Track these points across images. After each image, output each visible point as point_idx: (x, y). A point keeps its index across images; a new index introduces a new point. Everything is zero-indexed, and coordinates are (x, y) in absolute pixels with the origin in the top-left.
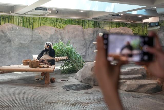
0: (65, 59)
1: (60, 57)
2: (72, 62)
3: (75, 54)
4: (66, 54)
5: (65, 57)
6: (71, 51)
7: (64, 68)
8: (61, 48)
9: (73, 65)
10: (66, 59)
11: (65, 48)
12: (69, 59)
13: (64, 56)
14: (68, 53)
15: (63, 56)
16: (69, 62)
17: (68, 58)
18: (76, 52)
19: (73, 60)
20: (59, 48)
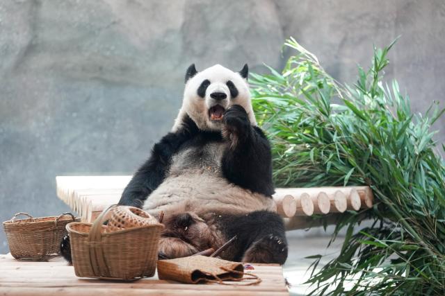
0: (350, 206)
1: (312, 192)
2: (407, 237)
3: (434, 165)
4: (352, 161)
5: (346, 190)
6: (397, 141)
7: (348, 286)
8: (313, 110)
9: (418, 259)
10: (357, 205)
11: (341, 117)
12: (383, 206)
13: (340, 184)
14: (375, 160)
15: (333, 180)
16: (385, 233)
17: (375, 199)
18: (437, 151)
19: (420, 219)
20: (291, 117)
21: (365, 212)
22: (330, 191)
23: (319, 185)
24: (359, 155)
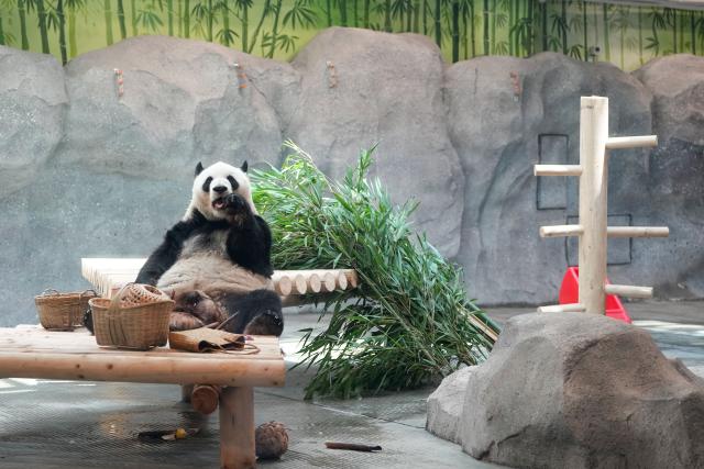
0: (338, 286)
1: (306, 274)
2: (386, 313)
3: (409, 251)
4: (340, 247)
5: (334, 272)
6: (379, 230)
7: (335, 355)
8: (307, 203)
9: (394, 331)
10: (344, 286)
11: (331, 209)
12: (366, 286)
13: (330, 267)
14: (360, 247)
15: (323, 263)
16: (367, 309)
17: (360, 280)
18: (412, 239)
19: (397, 297)
20: (287, 208)
21: (351, 292)
22: (321, 273)
23: (311, 268)
24: (345, 241)
